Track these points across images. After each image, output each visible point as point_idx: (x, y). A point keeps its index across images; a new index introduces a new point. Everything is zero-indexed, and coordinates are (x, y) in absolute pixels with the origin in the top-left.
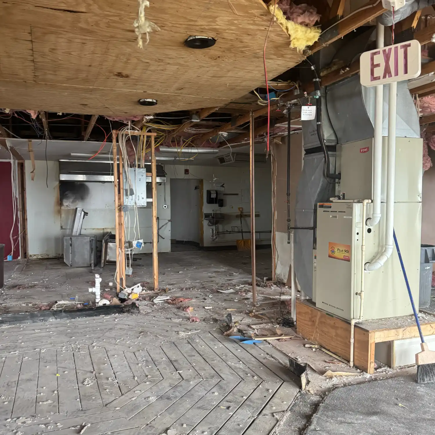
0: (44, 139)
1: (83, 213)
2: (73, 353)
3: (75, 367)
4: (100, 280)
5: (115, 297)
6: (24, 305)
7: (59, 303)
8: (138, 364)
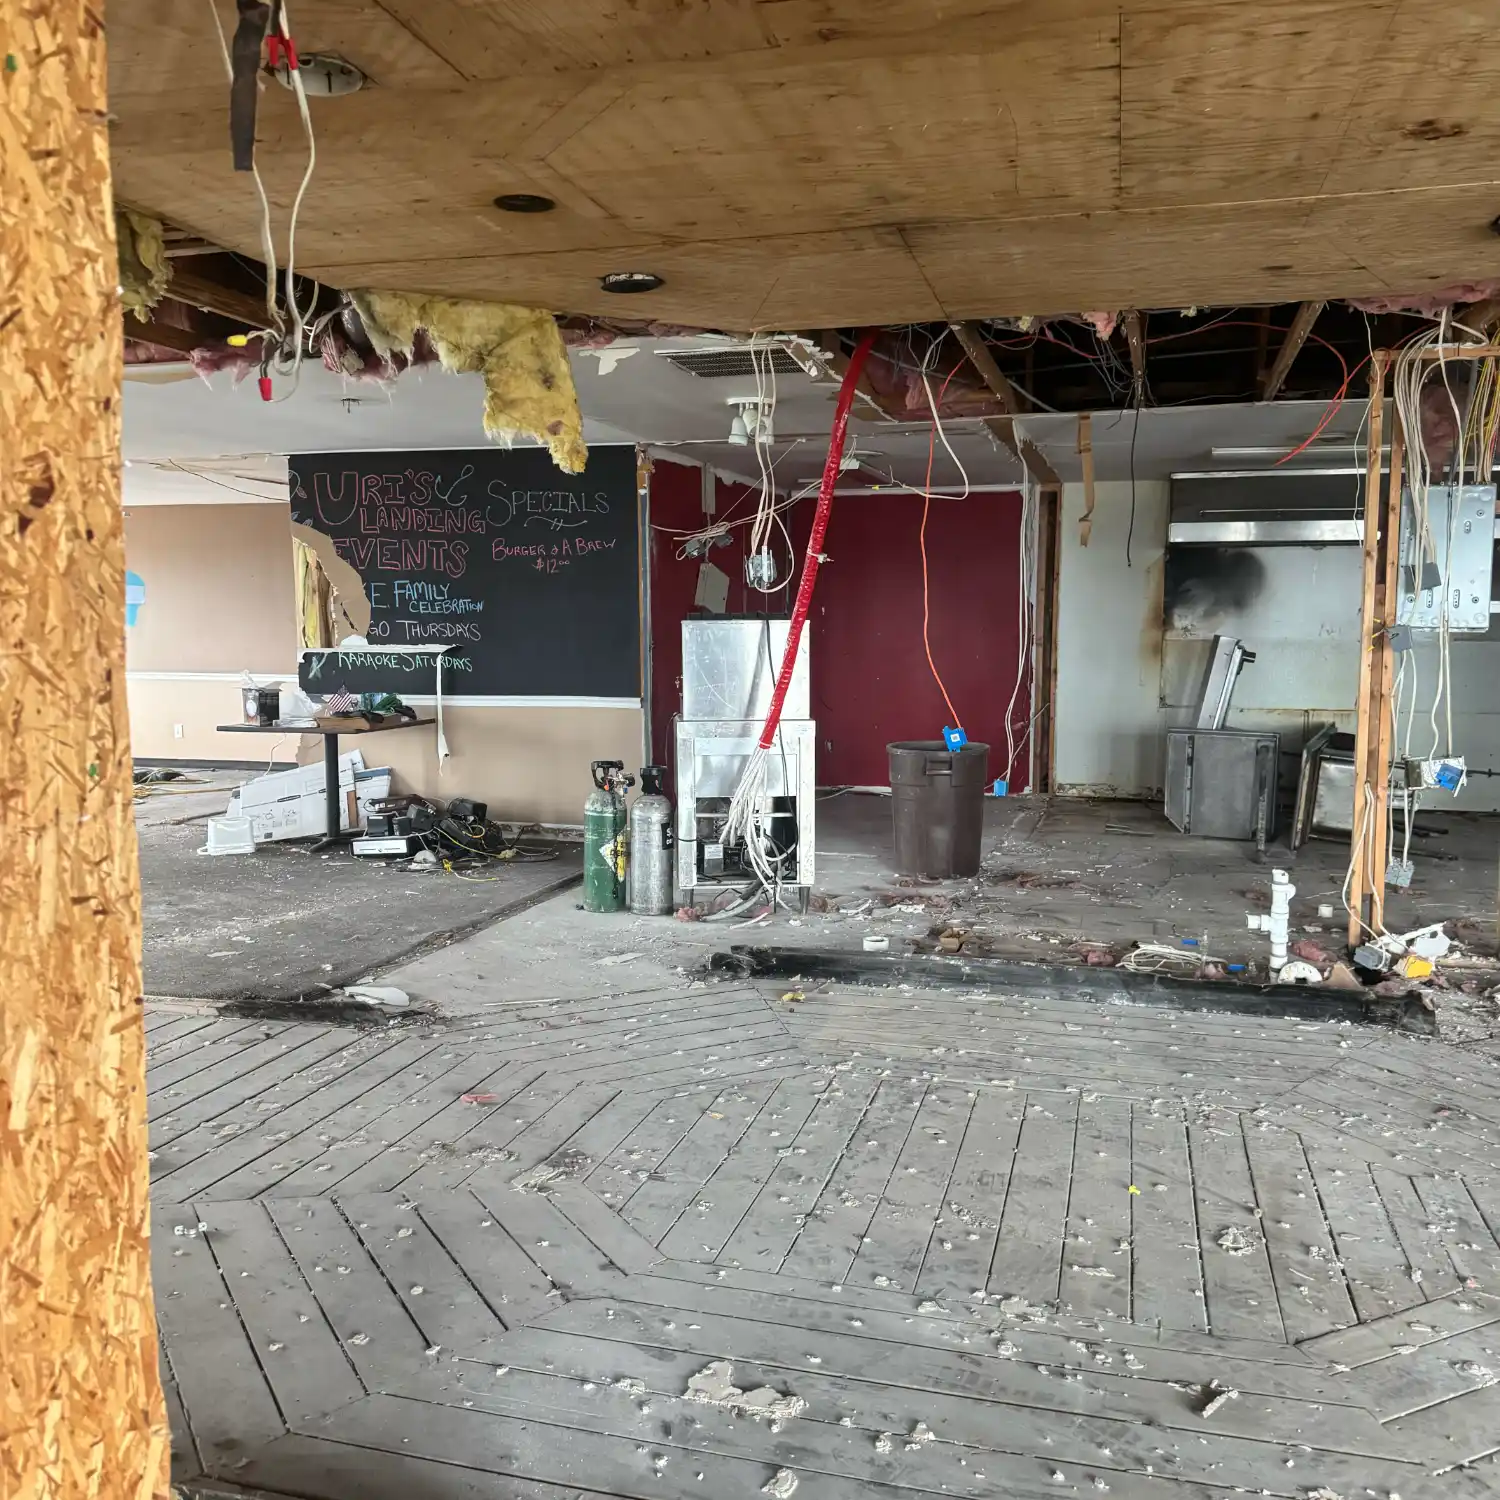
0: (1131, 407)
1: (1238, 654)
2: (1187, 1128)
3: (1193, 1178)
4: (1291, 891)
5: (1340, 958)
6: (1034, 938)
7: (1144, 948)
8: (1426, 1225)
